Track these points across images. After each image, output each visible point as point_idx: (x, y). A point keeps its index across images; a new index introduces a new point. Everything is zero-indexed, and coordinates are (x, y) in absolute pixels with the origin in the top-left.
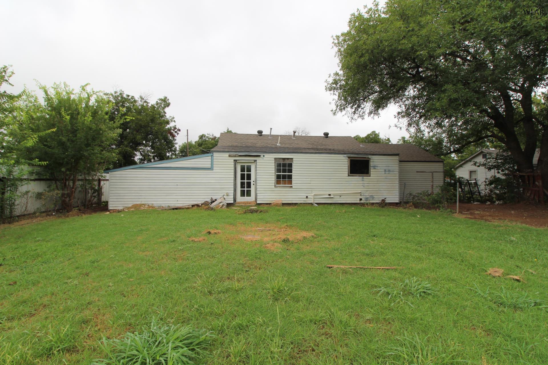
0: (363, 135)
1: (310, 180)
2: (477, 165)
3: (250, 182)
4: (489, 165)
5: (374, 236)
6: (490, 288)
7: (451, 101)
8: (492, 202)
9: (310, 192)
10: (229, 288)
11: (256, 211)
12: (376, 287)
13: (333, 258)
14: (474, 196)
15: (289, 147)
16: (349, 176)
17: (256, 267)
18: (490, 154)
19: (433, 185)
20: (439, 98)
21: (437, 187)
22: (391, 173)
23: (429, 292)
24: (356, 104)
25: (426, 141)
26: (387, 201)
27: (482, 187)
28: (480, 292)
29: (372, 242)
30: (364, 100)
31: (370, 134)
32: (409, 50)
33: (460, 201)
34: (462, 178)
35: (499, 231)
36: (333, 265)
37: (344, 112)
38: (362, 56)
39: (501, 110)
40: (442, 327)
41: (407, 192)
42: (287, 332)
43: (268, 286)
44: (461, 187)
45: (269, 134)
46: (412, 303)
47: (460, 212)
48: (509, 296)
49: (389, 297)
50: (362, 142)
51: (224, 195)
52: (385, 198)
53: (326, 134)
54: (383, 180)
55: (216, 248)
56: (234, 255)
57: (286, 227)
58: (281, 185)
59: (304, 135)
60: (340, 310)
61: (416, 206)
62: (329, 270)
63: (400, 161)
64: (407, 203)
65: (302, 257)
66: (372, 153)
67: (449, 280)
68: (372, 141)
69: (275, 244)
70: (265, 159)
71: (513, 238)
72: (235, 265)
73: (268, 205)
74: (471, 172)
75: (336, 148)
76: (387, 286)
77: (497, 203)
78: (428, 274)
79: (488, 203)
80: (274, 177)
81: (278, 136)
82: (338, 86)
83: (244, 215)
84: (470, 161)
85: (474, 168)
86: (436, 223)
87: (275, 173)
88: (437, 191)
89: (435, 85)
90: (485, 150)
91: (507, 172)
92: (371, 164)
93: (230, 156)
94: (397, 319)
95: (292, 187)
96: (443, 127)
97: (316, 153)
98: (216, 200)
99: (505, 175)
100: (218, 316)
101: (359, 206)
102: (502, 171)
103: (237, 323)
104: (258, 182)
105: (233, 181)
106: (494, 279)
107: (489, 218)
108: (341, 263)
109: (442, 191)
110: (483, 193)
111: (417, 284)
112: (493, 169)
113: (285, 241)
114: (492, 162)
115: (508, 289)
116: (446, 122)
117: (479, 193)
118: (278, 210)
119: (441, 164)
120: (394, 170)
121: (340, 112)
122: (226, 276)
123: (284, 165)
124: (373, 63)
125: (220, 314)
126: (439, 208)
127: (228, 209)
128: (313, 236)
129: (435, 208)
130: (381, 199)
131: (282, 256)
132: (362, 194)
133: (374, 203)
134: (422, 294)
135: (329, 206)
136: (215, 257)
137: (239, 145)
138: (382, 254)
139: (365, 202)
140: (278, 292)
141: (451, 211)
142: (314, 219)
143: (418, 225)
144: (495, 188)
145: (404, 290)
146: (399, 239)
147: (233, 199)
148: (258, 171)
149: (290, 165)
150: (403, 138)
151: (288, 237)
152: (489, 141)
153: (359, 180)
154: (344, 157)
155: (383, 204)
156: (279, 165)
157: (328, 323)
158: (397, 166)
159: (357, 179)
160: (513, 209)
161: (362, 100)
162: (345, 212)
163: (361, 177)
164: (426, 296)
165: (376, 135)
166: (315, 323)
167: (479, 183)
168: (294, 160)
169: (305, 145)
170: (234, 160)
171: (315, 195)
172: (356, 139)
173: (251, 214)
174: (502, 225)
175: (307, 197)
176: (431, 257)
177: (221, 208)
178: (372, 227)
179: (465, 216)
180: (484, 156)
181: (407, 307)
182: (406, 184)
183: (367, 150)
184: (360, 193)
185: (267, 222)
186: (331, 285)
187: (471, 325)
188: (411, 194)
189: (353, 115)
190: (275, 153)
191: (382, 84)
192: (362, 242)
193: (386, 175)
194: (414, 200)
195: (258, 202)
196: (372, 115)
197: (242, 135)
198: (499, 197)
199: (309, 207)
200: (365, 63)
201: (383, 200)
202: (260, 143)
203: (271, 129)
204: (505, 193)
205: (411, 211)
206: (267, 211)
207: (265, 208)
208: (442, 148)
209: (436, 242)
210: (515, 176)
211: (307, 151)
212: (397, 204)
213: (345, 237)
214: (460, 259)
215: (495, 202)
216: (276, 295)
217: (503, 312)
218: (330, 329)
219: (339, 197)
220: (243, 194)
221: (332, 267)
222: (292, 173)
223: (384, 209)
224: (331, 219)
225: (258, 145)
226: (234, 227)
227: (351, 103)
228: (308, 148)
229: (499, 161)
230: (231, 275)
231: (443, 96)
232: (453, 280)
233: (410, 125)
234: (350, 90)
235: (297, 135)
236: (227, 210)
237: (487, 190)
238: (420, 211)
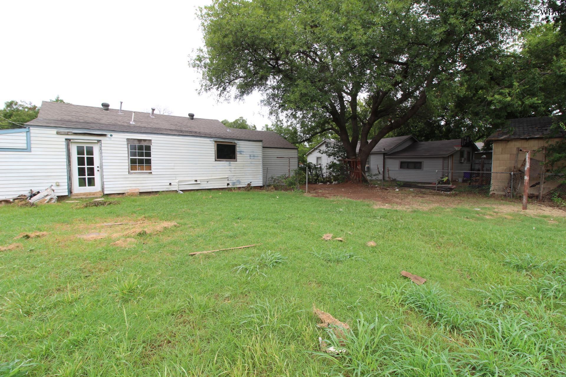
0: (231, 120)
1: (173, 165)
2: (321, 152)
3: (93, 168)
4: (329, 153)
5: (238, 218)
6: (323, 250)
7: (302, 95)
8: (331, 183)
9: (174, 178)
10: (59, 301)
11: (103, 204)
12: (236, 265)
13: (196, 245)
14: (319, 178)
15: (147, 126)
16: (216, 161)
17: (100, 270)
18: (330, 143)
19: (289, 169)
20: (293, 91)
21: (292, 171)
22: (255, 158)
23: (280, 261)
24: (221, 87)
25: (285, 130)
26: (252, 185)
27: (324, 171)
28: (316, 254)
29: (236, 225)
30: (229, 83)
31: (238, 120)
32: (269, 40)
33: (309, 183)
34: (311, 163)
35: (333, 205)
36: (197, 252)
37: (209, 93)
38: (225, 36)
39: (337, 108)
40: (288, 288)
41: (269, 176)
42: (138, 332)
43: (115, 288)
44: (310, 171)
45: (119, 108)
46: (266, 274)
47: (309, 192)
48: (334, 253)
49: (247, 272)
50: (231, 127)
51: (52, 186)
52: (251, 182)
53: (192, 116)
54: (249, 165)
55: (38, 256)
56: (68, 260)
57: (144, 219)
58: (137, 171)
59: (166, 114)
60: (200, 294)
61: (276, 188)
62: (191, 257)
63: (263, 147)
64: (269, 186)
65: (161, 249)
66: (238, 138)
67: (295, 249)
68: (240, 126)
69: (128, 239)
70: (113, 139)
71: (341, 210)
72: (69, 272)
73: (120, 196)
74: (318, 158)
75: (202, 131)
76: (245, 263)
77: (334, 183)
78: (280, 246)
79: (329, 183)
80: (127, 161)
81: (131, 112)
82: (202, 63)
83: (86, 210)
84: (316, 149)
85: (319, 155)
86: (290, 202)
87: (128, 157)
88: (292, 174)
89: (291, 79)
90: (327, 140)
91: (340, 158)
92: (238, 149)
93: (58, 133)
94: (252, 290)
95: (151, 173)
96: (297, 118)
97: (179, 135)
98: (39, 192)
99: (339, 160)
100: (40, 339)
101: (227, 191)
102: (338, 157)
103: (70, 340)
104: (104, 167)
105: (66, 167)
106: (326, 243)
107: (328, 195)
108: (204, 249)
109: (296, 174)
110: (325, 175)
111: (271, 256)
112: (331, 155)
113: (142, 234)
114: (331, 150)
115: (334, 248)
116: (299, 114)
117: (323, 175)
118: (133, 201)
119: (296, 151)
120: (259, 156)
121: (205, 92)
122: (54, 287)
123: (141, 148)
124: (237, 46)
125: (44, 335)
126: (293, 189)
127: (60, 204)
128: (175, 226)
129: (290, 189)
130: (247, 183)
131: (137, 252)
132: (229, 179)
133: (240, 187)
134: (275, 264)
135: (196, 193)
136: (36, 267)
137: (74, 120)
138: (244, 234)
139: (232, 186)
140: (129, 292)
141: (302, 192)
142: (178, 207)
143: (276, 205)
144: (333, 171)
145: (260, 264)
146: (260, 219)
147: (67, 190)
148: (103, 155)
149: (148, 148)
150: (267, 126)
151: (146, 230)
152: (330, 133)
153: (226, 165)
154: (211, 141)
155: (249, 188)
156: (133, 147)
157: (187, 311)
158: (261, 151)
159: (224, 164)
160: (344, 187)
161: (227, 82)
162: (212, 198)
163: (228, 162)
164: (277, 265)
165: (243, 120)
166: (173, 315)
167: (323, 167)
168: (152, 141)
169: (166, 126)
170: (66, 139)
171: (179, 182)
172: (225, 124)
173: (95, 207)
174: (335, 200)
175: (170, 184)
176: (284, 232)
177: (48, 202)
178: (237, 210)
179: (311, 195)
180: (327, 146)
181: (262, 278)
182: (268, 168)
183: (233, 135)
184: (228, 178)
185: (118, 216)
186: (192, 273)
187: (308, 281)
188: (272, 178)
189: (219, 97)
190: (127, 132)
191: (246, 70)
192: (226, 226)
193: (251, 160)
194: (275, 183)
195: (106, 193)
196: (238, 99)
197: (79, 107)
198: (336, 179)
199: (172, 194)
200: (229, 44)
201: (248, 184)
202: (105, 119)
203: (121, 103)
204: (339, 175)
205: (272, 193)
206: (119, 203)
207: (117, 198)
208: (297, 137)
209: (289, 218)
210: (345, 162)
211: (169, 132)
212: (261, 187)
213: (211, 222)
214: (305, 230)
215: (332, 182)
216: (126, 297)
217: (330, 266)
218: (189, 315)
219: (206, 183)
220: (82, 183)
221: (194, 255)
222: (150, 157)
223: (249, 192)
224: (197, 205)
225: (102, 122)
226: (69, 226)
227: (216, 85)
228: (170, 130)
229: (336, 149)
230: (63, 286)
231: (296, 89)
232: (299, 248)
233: (271, 113)
234: (215, 71)
235: (158, 113)
236: (58, 205)
237: (328, 173)
238: (279, 192)
